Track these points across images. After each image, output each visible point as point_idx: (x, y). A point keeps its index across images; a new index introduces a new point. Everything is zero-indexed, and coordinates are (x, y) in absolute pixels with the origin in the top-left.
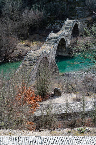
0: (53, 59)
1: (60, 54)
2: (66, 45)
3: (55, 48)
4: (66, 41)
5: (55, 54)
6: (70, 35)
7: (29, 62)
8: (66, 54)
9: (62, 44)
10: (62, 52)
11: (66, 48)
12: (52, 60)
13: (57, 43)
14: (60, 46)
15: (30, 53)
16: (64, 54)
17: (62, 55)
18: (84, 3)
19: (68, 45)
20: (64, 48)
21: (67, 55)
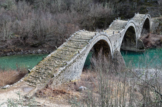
0: (118, 48)
1: (128, 48)
2: (136, 37)
3: (120, 34)
4: (136, 31)
5: (121, 42)
6: (141, 27)
7: (74, 44)
8: (135, 49)
9: (131, 36)
10: (131, 46)
11: (135, 42)
12: (116, 49)
13: (125, 28)
14: (128, 39)
15: (80, 33)
16: (132, 49)
17: (130, 50)
18: (156, 3)
19: (138, 38)
20: (133, 41)
21: (137, 50)
